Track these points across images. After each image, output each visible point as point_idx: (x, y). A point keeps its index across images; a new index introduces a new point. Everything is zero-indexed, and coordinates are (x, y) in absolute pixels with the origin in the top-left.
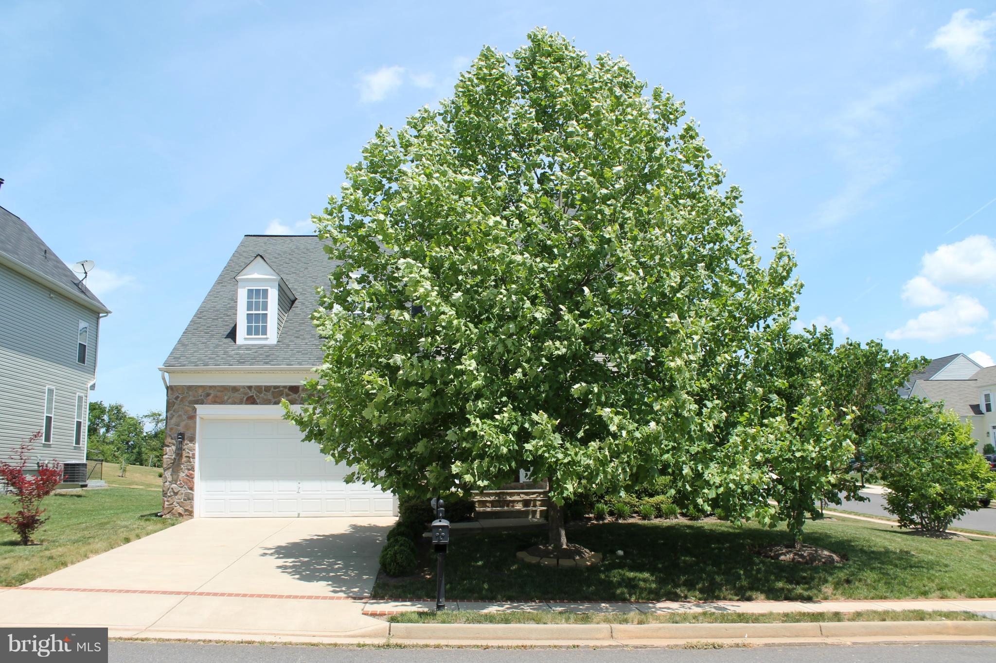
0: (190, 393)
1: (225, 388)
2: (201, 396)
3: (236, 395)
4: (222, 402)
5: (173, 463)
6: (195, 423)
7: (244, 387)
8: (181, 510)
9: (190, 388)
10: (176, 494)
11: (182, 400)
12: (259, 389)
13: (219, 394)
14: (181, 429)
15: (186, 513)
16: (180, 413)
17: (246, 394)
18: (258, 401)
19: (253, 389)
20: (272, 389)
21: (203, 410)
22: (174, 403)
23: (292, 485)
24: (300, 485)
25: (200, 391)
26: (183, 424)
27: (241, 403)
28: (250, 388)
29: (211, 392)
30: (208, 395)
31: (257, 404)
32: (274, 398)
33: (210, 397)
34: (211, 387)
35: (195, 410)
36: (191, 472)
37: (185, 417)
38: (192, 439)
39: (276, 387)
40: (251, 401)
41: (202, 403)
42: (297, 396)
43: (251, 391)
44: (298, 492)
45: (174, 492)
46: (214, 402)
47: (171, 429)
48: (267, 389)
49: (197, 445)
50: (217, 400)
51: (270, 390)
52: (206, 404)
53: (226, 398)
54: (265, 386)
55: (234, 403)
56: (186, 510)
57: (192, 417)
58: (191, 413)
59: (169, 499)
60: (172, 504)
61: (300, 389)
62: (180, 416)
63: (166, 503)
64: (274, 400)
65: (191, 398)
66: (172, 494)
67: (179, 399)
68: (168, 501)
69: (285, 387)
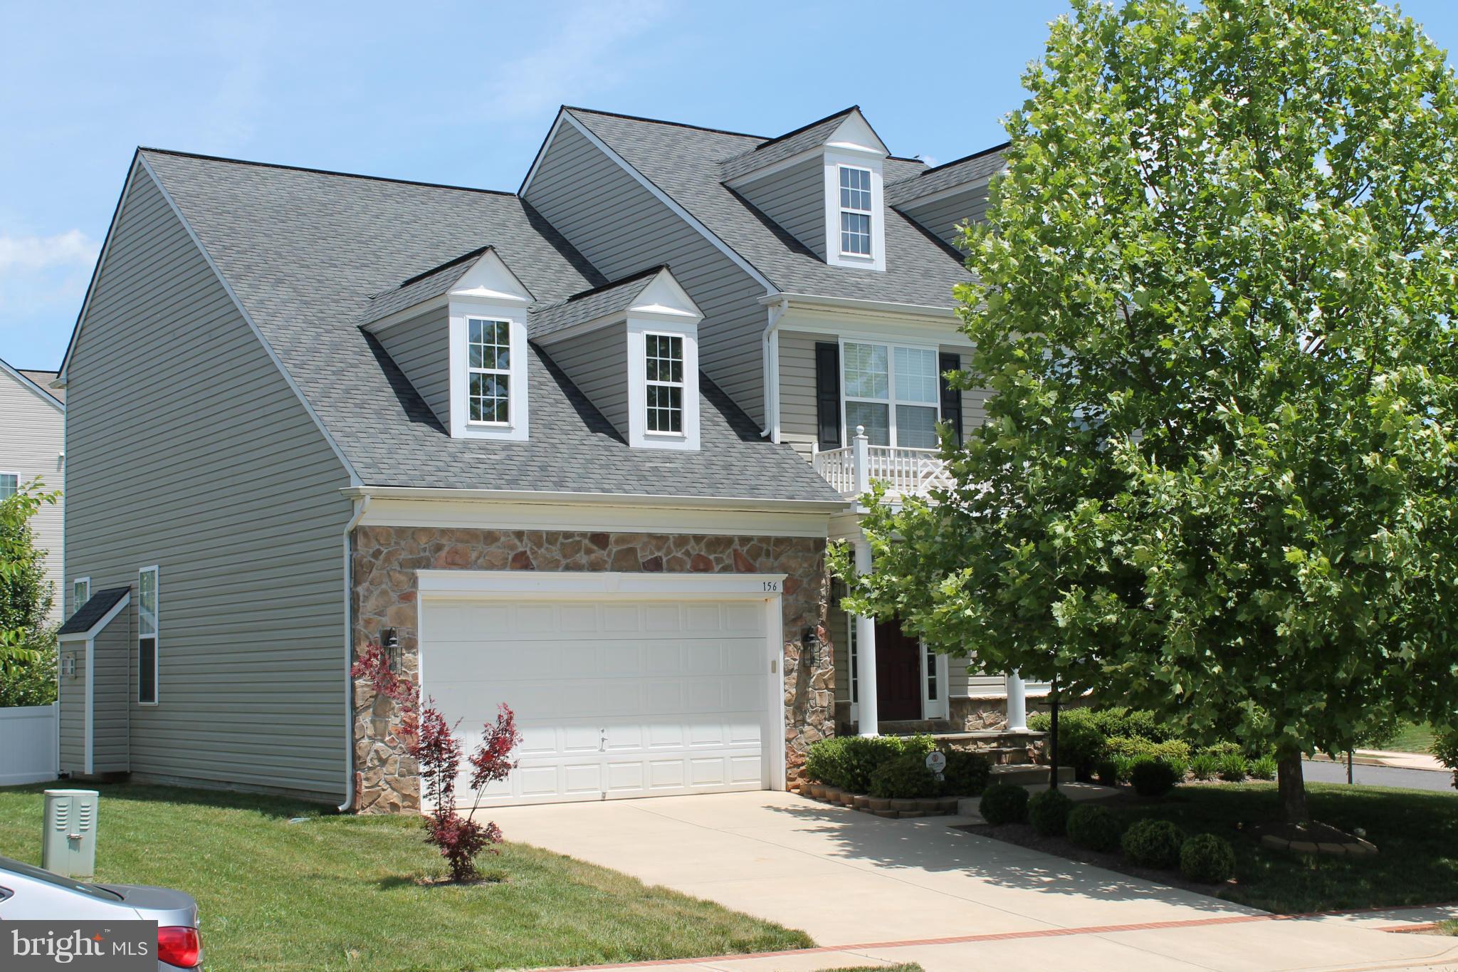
0: (403, 543)
1: (470, 535)
2: (424, 550)
3: (493, 548)
4: (466, 565)
5: (375, 697)
6: (415, 608)
7: (506, 533)
8: (395, 798)
9: (401, 531)
10: (383, 762)
11: (387, 559)
12: (536, 537)
13: (460, 546)
14: (388, 622)
15: (406, 803)
16: (384, 586)
17: (513, 547)
18: (534, 562)
19: (525, 538)
20: (561, 539)
21: (431, 582)
22: (372, 566)
23: (590, 736)
24: (605, 735)
25: (423, 540)
26: (391, 610)
27: (502, 567)
28: (519, 534)
29: (444, 541)
30: (439, 548)
31: (533, 569)
32: (565, 556)
33: (443, 553)
34: (444, 532)
35: (414, 581)
36: (410, 713)
37: (394, 596)
38: (411, 645)
39: (567, 535)
40: (522, 562)
41: (427, 566)
42: (605, 553)
43: (521, 541)
44: (602, 750)
45: (380, 759)
46: (452, 564)
47: (368, 622)
48: (552, 537)
49: (420, 656)
50: (458, 559)
51: (556, 540)
52: (435, 568)
53: (474, 555)
54: (548, 533)
55: (491, 567)
56: (405, 797)
57: (409, 597)
58: (406, 588)
59: (371, 774)
60: (377, 785)
61: (612, 539)
62: (384, 593)
63: (365, 783)
64: (564, 562)
65: (404, 555)
66: (376, 762)
67: (382, 557)
68: (367, 779)
69: (583, 535)
